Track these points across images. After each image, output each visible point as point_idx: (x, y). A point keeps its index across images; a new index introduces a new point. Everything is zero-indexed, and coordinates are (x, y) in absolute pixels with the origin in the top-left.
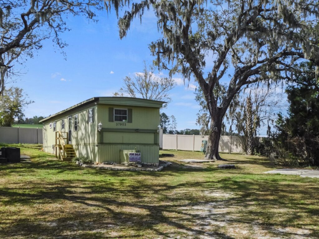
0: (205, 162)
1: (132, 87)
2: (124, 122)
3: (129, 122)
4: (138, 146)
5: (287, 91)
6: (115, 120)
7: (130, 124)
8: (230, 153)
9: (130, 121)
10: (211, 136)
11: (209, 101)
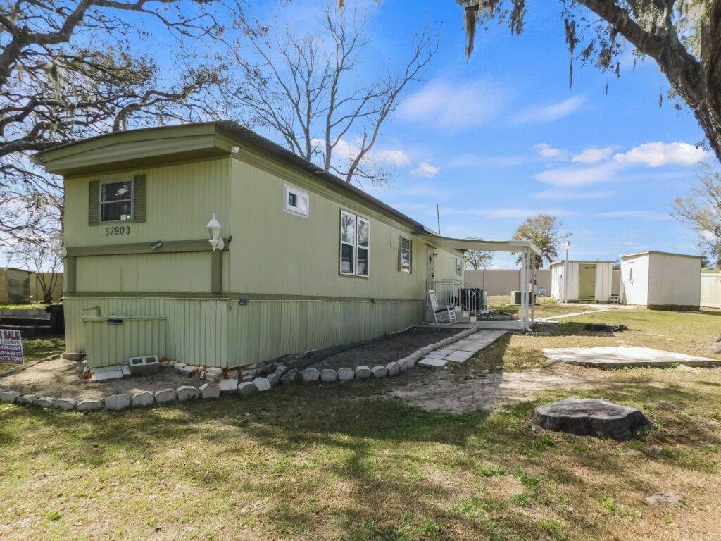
2: (125, 222)
3: (136, 220)
4: (162, 301)
6: (103, 219)
7: (140, 225)
9: (140, 217)
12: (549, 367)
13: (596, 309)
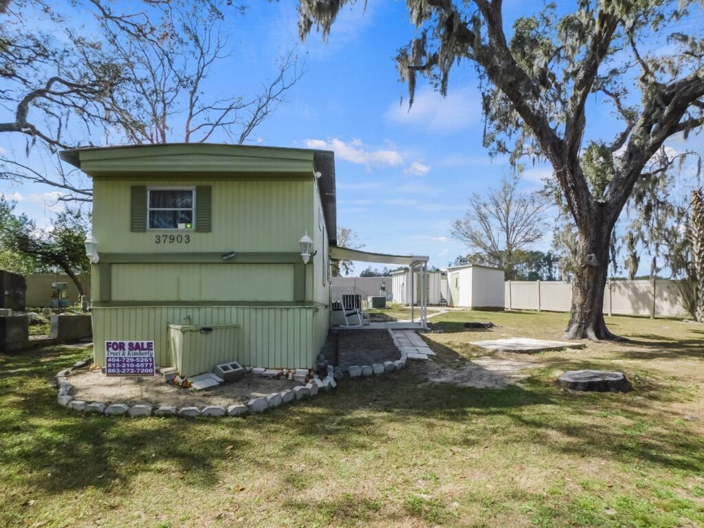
0: (549, 349)
2: (183, 231)
3: (198, 229)
4: (234, 309)
6: (153, 225)
7: (204, 236)
8: (655, 316)
9: (205, 226)
10: (580, 277)
11: (569, 185)
12: (493, 354)
13: (438, 312)
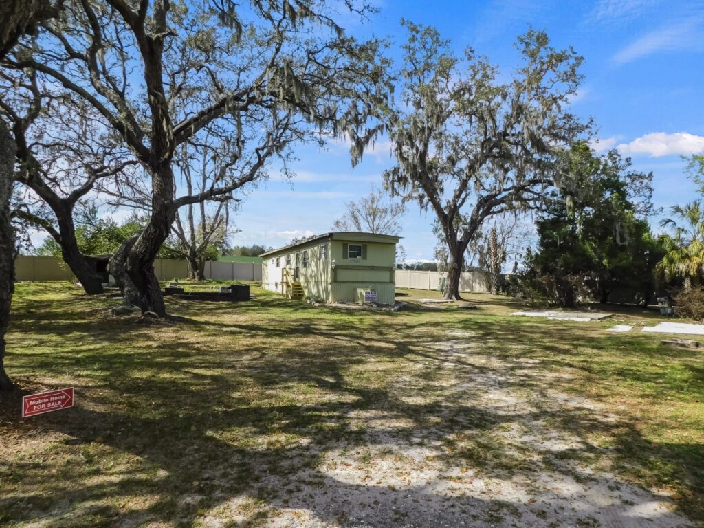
0: (443, 302)
1: (357, 214)
3: (363, 259)
5: (537, 222)
7: (365, 261)
8: (472, 292)
9: (365, 258)
10: (450, 273)
11: (448, 234)
12: (425, 303)
